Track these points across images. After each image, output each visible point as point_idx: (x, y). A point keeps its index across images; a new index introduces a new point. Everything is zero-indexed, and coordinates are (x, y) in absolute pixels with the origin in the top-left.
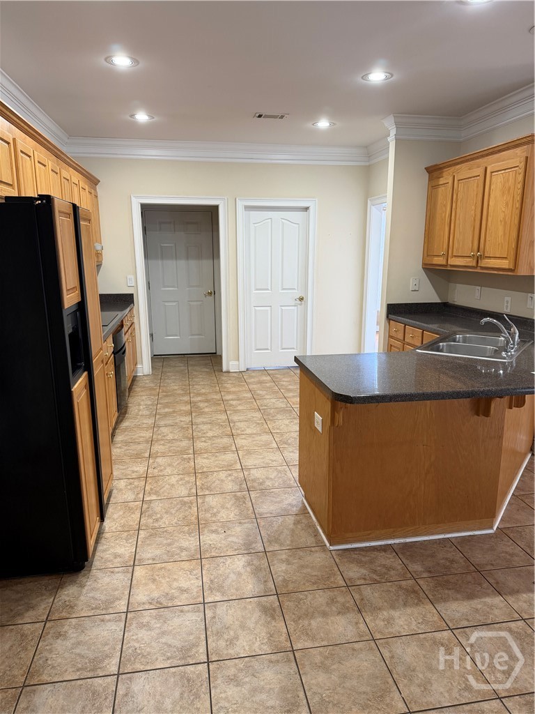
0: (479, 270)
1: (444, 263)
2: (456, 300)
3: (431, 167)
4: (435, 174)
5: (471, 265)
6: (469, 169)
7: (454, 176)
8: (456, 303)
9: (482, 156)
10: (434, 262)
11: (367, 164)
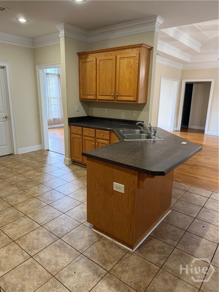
0: (115, 102)
1: (95, 98)
2: (94, 115)
3: (81, 53)
4: (83, 56)
5: (111, 99)
6: (105, 56)
7: (96, 59)
8: (94, 116)
9: (113, 50)
10: (88, 98)
11: (33, 47)
